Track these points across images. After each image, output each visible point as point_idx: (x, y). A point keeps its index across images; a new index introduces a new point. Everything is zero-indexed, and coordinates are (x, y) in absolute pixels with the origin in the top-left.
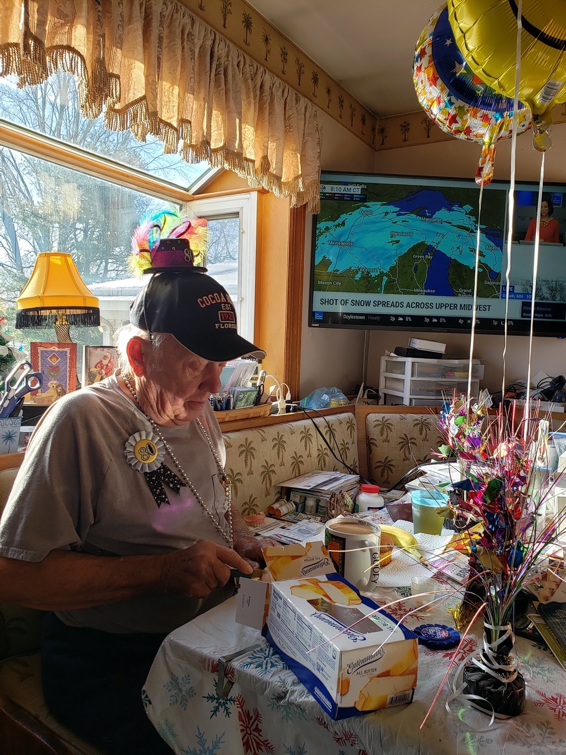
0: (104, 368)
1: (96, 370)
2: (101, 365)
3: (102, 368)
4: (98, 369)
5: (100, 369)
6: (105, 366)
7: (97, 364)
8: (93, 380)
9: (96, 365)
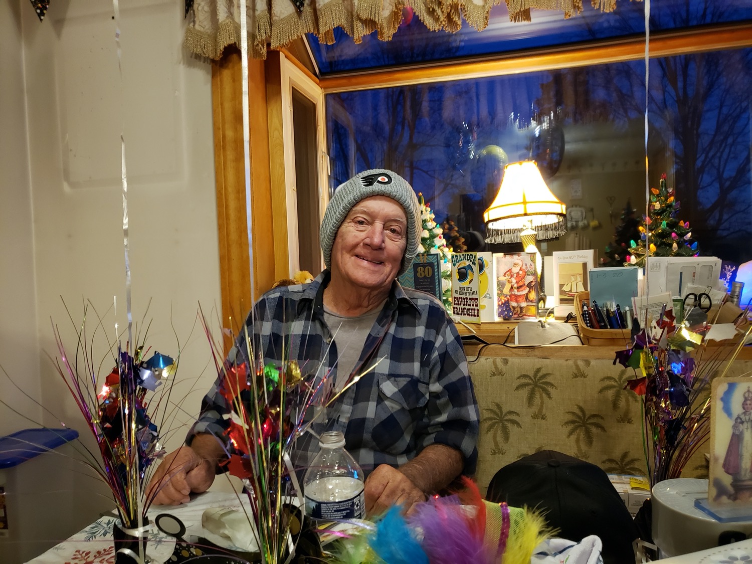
0: (515, 276)
1: (505, 278)
2: (511, 273)
3: (512, 276)
4: (507, 277)
5: (510, 277)
6: (515, 274)
7: (506, 272)
8: (502, 289)
9: (505, 274)
